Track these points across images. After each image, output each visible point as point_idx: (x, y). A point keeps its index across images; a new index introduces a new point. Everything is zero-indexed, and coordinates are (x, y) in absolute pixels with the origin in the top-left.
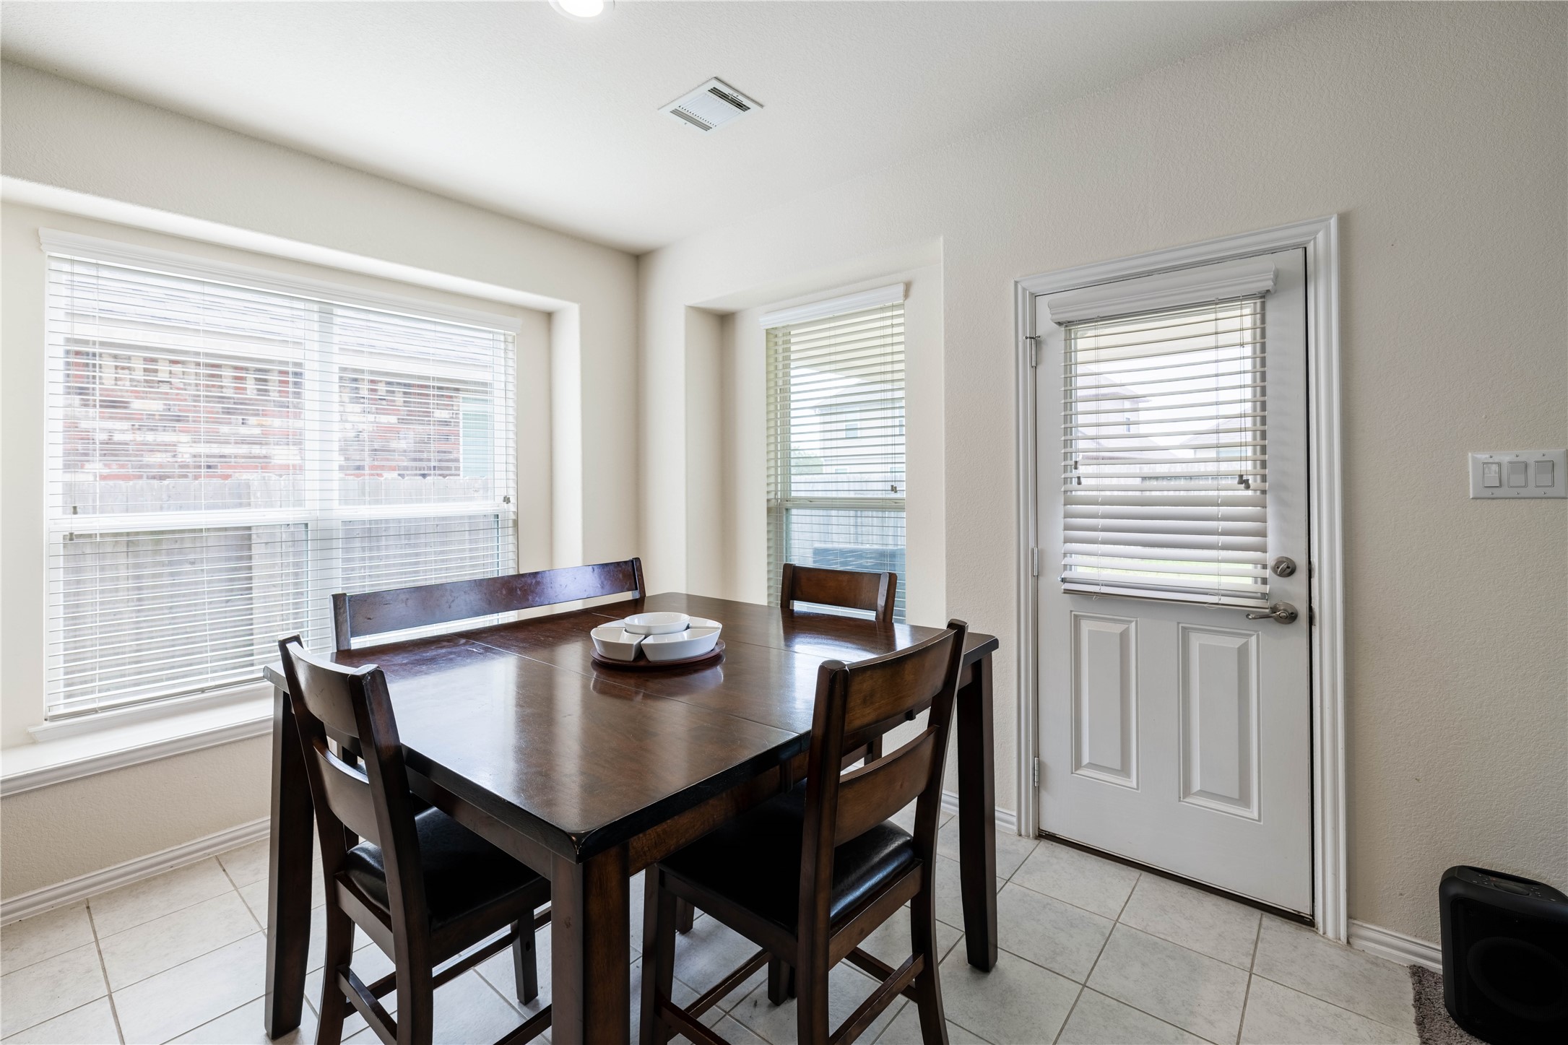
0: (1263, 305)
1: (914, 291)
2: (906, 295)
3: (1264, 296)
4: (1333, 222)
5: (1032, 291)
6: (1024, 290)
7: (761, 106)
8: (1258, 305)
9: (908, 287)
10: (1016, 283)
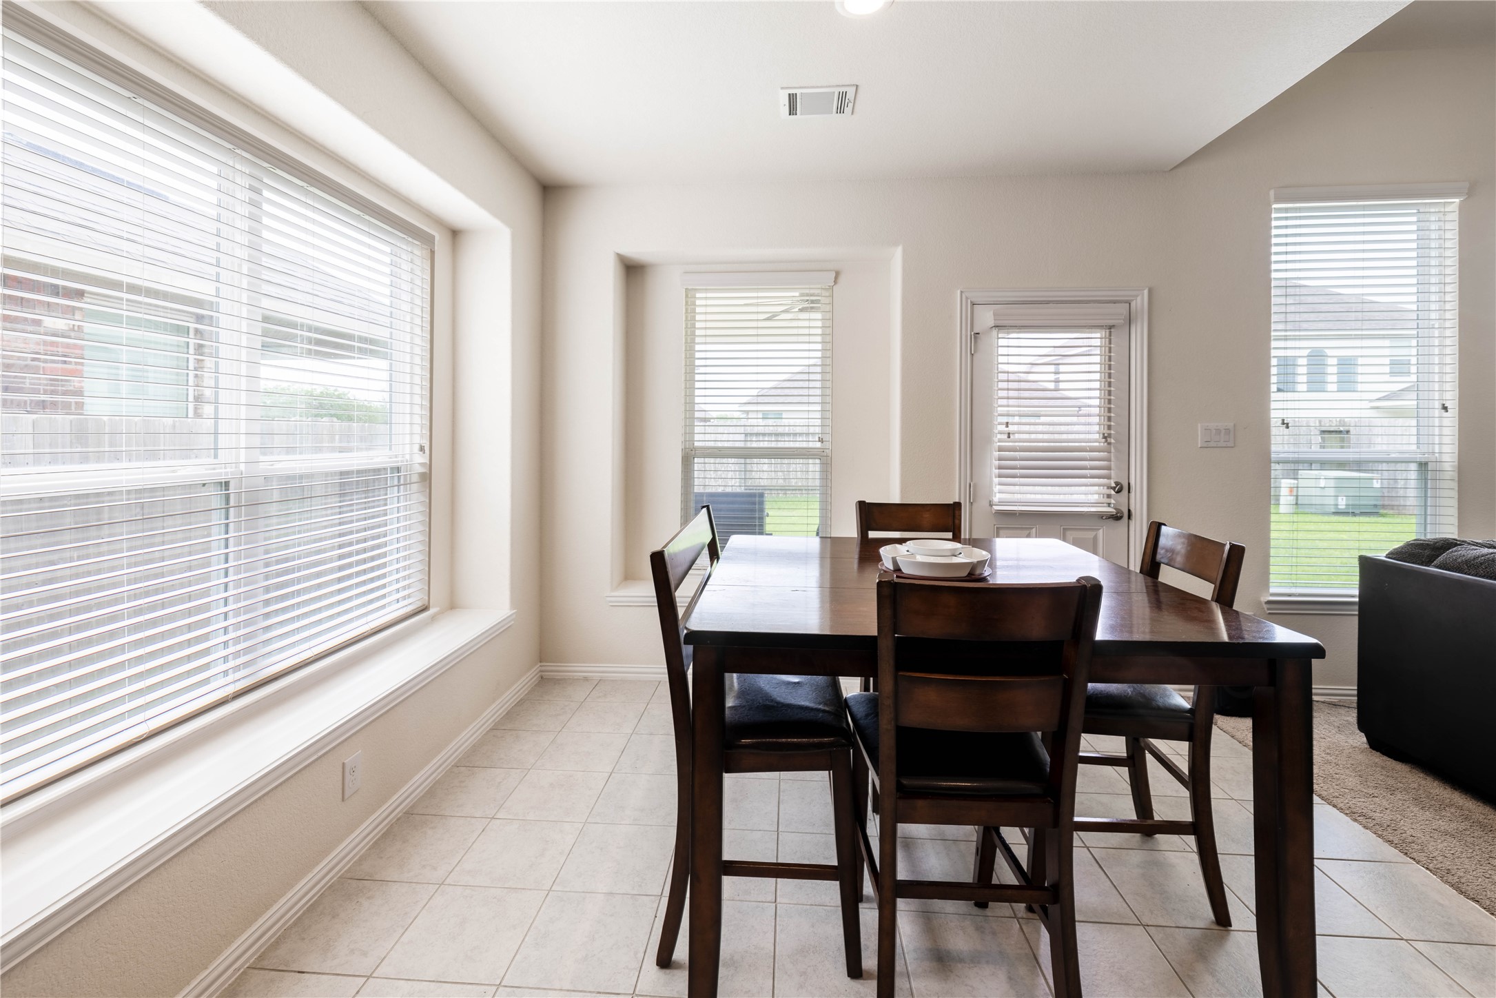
0: (1110, 332)
1: (842, 279)
2: (835, 282)
3: (1111, 327)
4: (1146, 292)
5: (973, 300)
6: (967, 298)
7: (852, 113)
8: (1108, 333)
9: (837, 274)
10: (962, 292)
